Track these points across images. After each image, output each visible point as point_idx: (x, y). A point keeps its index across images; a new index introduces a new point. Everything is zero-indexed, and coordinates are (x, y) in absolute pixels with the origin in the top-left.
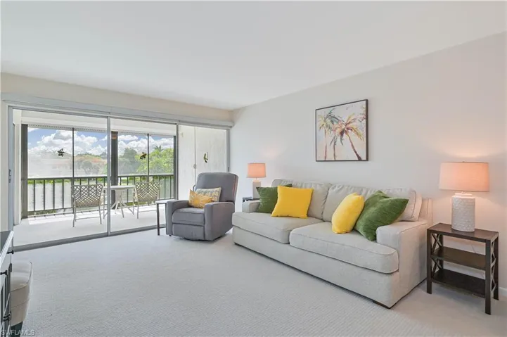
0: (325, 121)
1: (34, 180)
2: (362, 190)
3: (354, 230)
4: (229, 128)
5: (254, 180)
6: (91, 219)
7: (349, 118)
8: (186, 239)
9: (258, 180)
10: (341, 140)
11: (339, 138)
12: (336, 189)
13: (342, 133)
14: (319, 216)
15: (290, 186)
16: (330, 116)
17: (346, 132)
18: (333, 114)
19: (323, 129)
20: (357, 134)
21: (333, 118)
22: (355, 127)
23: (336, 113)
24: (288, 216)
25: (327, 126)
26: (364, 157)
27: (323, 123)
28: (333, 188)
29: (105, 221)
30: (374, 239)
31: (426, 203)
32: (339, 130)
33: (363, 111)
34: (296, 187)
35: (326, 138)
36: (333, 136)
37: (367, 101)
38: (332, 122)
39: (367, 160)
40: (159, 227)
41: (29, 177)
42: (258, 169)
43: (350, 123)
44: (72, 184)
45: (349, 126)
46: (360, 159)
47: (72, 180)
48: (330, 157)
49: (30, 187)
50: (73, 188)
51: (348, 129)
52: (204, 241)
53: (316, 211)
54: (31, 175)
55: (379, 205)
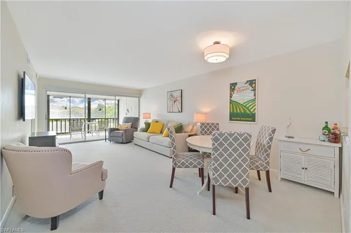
1: (52, 119)
4: (139, 98)
5: (146, 120)
6: (77, 136)
7: (177, 96)
8: (116, 143)
9: (148, 120)
10: (174, 104)
13: (174, 102)
15: (157, 122)
16: (171, 95)
17: (176, 102)
20: (179, 102)
22: (178, 100)
23: (173, 94)
24: (151, 133)
25: (170, 99)
26: (181, 111)
27: (169, 97)
29: (84, 137)
32: (174, 101)
33: (180, 94)
34: (159, 122)
35: (170, 103)
36: (172, 102)
37: (182, 90)
38: (172, 97)
40: (106, 139)
41: (50, 118)
42: (148, 115)
43: (177, 98)
44: (70, 121)
46: (179, 112)
47: (70, 120)
48: (171, 111)
49: (51, 123)
50: (70, 123)
51: (176, 100)
52: (123, 143)
54: (51, 117)
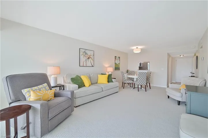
0: (83, 53)
7: (90, 54)
10: (88, 60)
13: (88, 58)
16: (85, 52)
18: (86, 52)
19: (82, 56)
20: (92, 59)
21: (86, 53)
23: (87, 51)
25: (84, 55)
33: (93, 54)
35: (83, 59)
36: (86, 59)
39: (94, 66)
45: (90, 57)
46: (92, 66)
48: (85, 65)
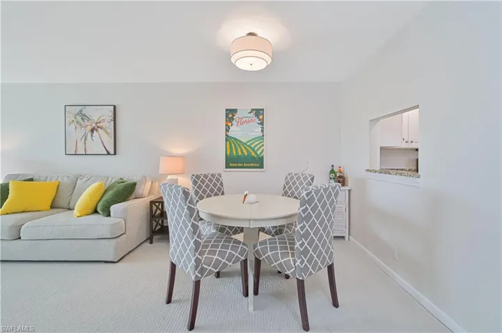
0: (75, 118)
2: (108, 178)
3: (96, 212)
7: (99, 118)
10: (92, 136)
11: (89, 134)
12: (85, 179)
13: (92, 131)
14: (66, 206)
15: (31, 180)
16: (81, 114)
17: (97, 130)
18: (84, 112)
19: (73, 126)
20: (106, 132)
21: (84, 117)
22: (104, 127)
23: (87, 111)
24: (23, 212)
25: (77, 122)
26: (112, 152)
27: (73, 119)
28: (81, 179)
30: (109, 215)
31: (154, 184)
32: (89, 128)
33: (112, 114)
34: (39, 180)
35: (76, 134)
36: (84, 132)
37: (115, 107)
38: (83, 119)
39: (115, 154)
43: (100, 122)
45: (99, 125)
46: (108, 154)
48: (81, 151)
51: (98, 127)
53: (62, 201)
55: (115, 189)
